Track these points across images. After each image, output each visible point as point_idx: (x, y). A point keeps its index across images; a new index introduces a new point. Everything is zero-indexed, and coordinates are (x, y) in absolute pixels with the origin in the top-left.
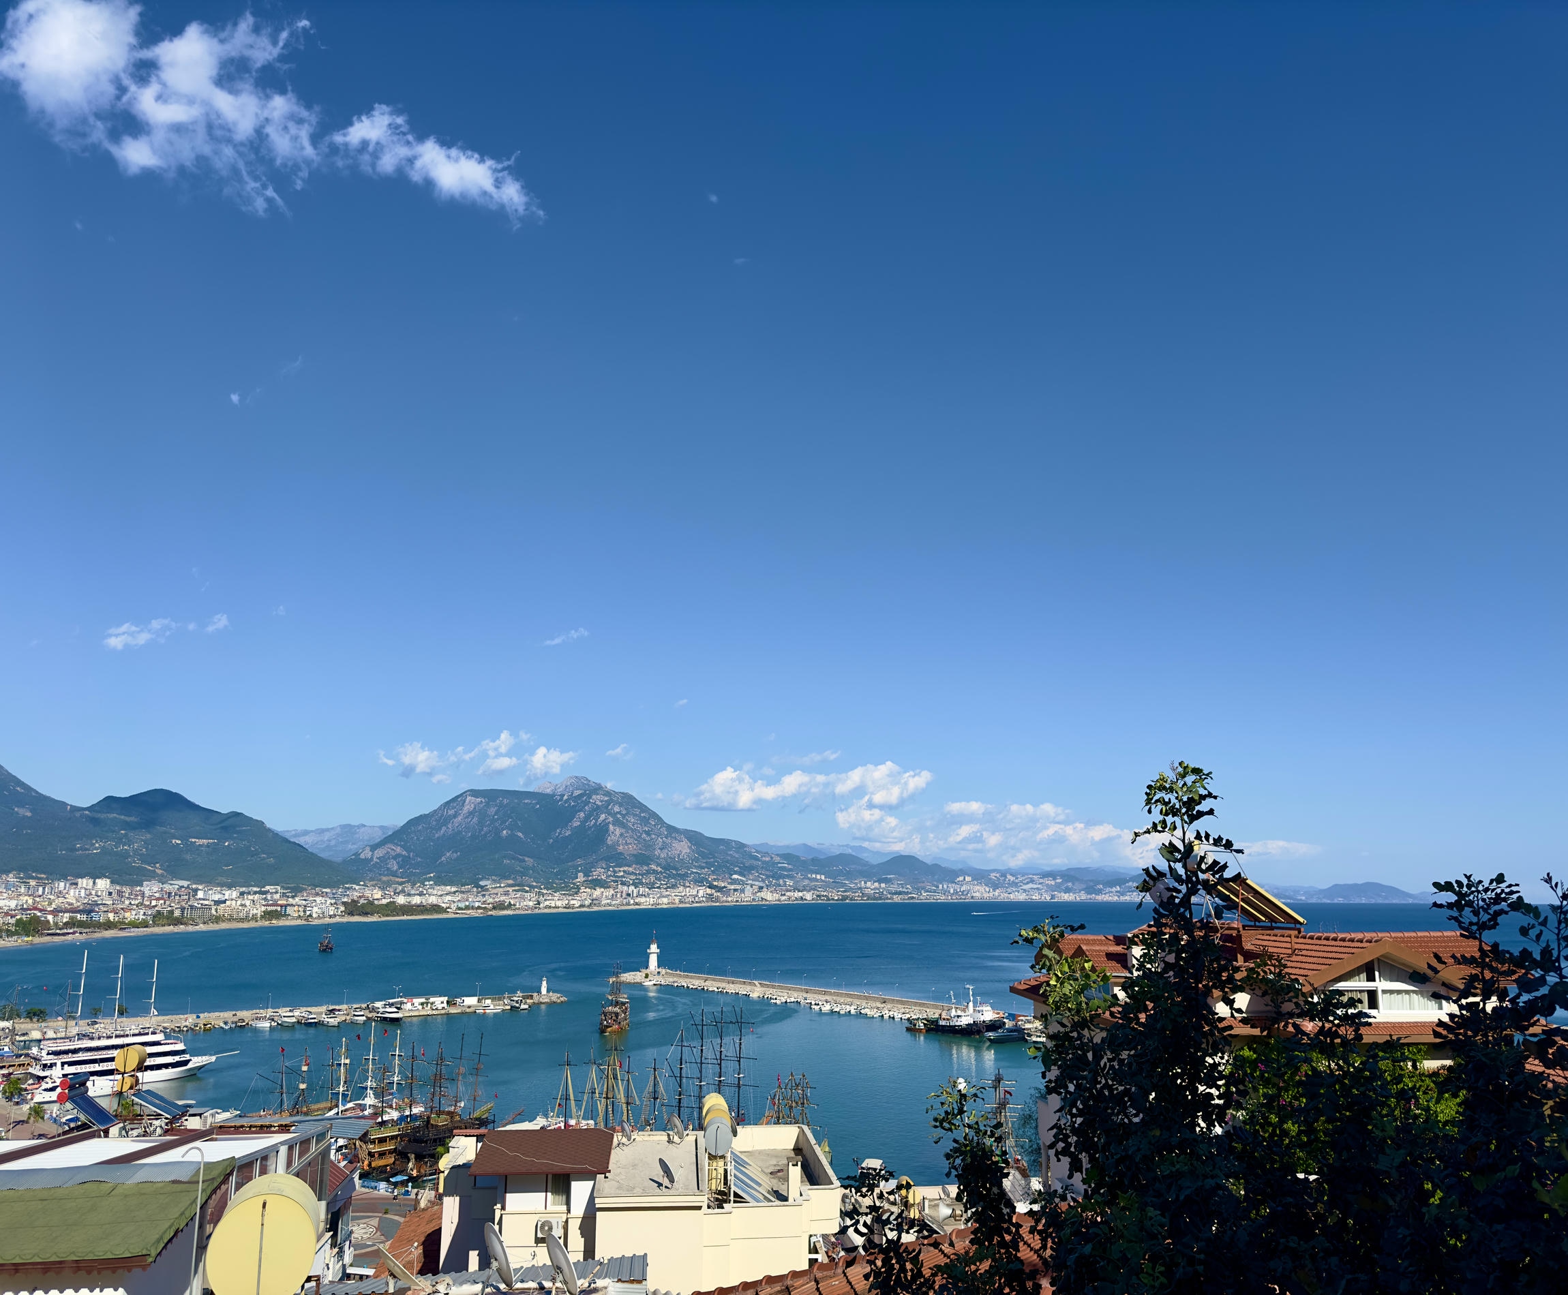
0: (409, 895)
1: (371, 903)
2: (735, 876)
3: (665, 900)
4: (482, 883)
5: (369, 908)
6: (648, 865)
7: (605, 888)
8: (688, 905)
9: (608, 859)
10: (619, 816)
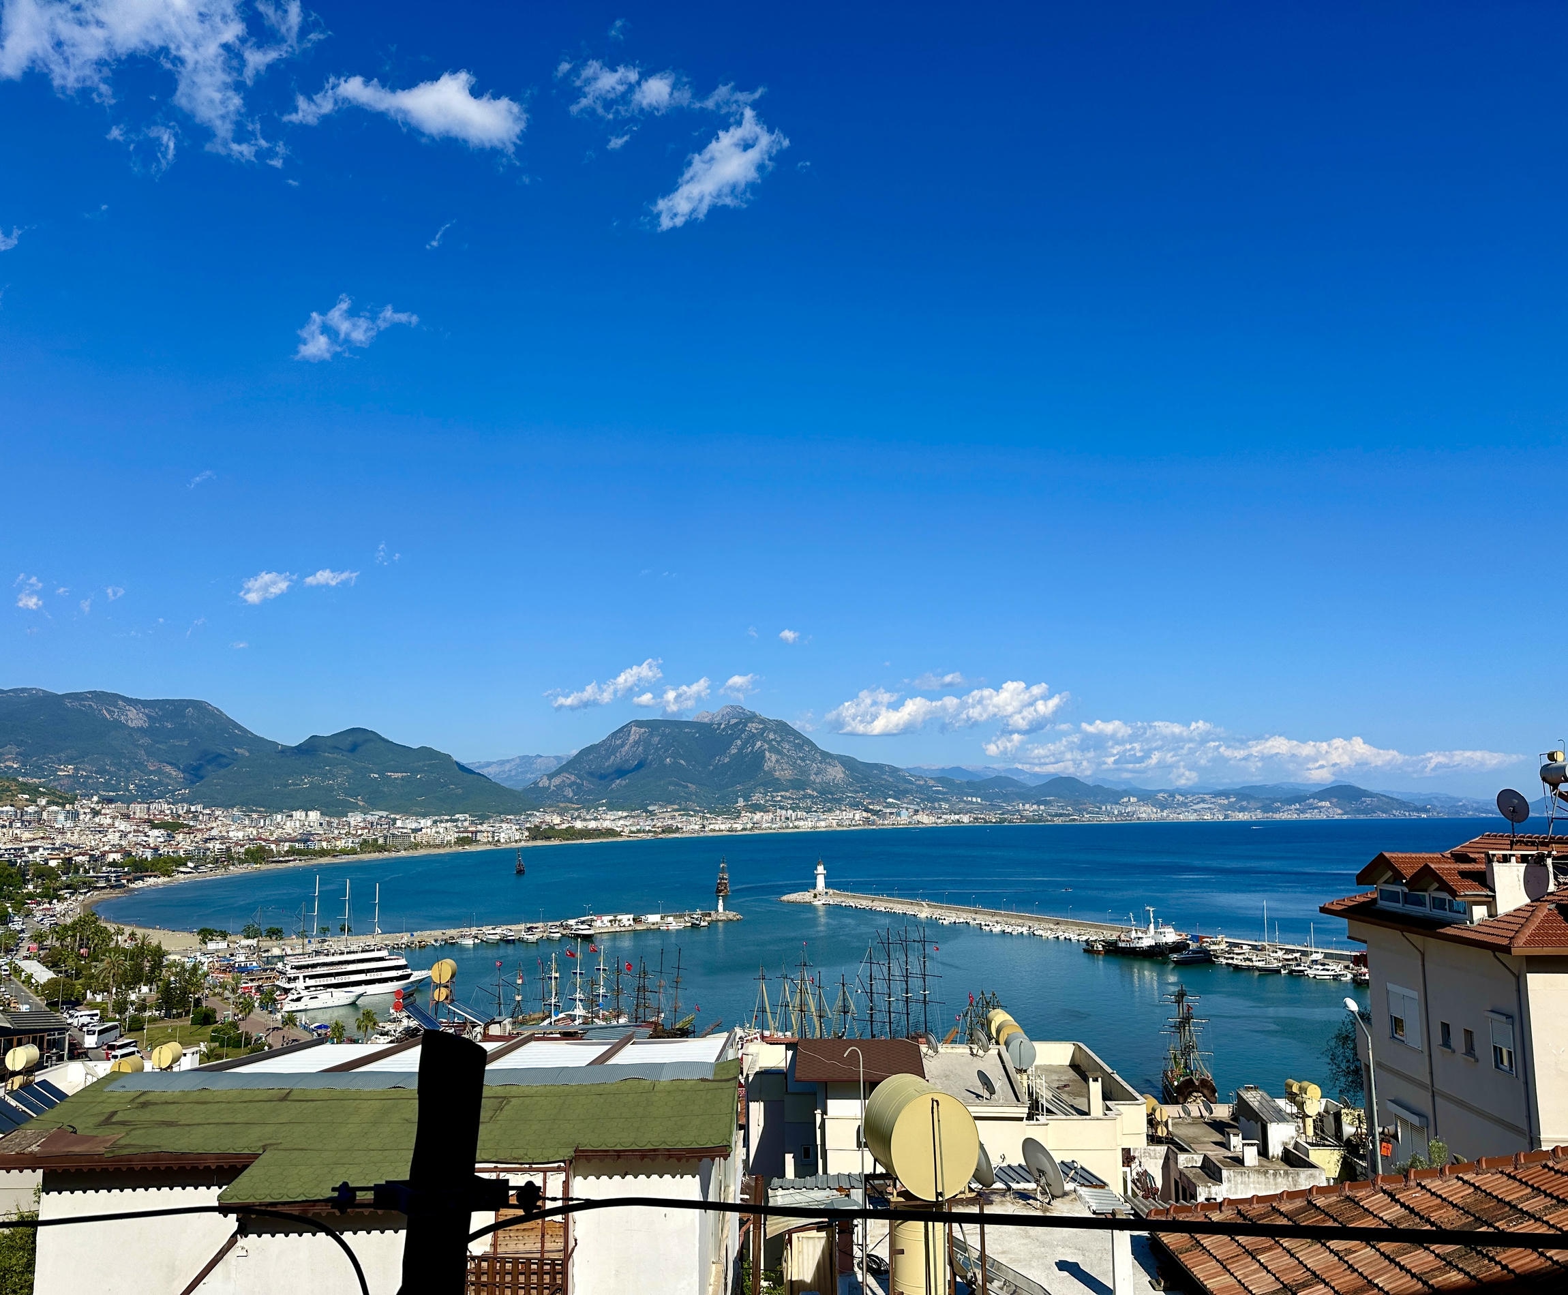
0: (585, 820)
1: (552, 828)
2: (890, 800)
3: (823, 824)
4: (650, 808)
5: (551, 832)
6: (804, 789)
7: (764, 812)
8: (845, 829)
9: (765, 785)
10: (774, 743)
